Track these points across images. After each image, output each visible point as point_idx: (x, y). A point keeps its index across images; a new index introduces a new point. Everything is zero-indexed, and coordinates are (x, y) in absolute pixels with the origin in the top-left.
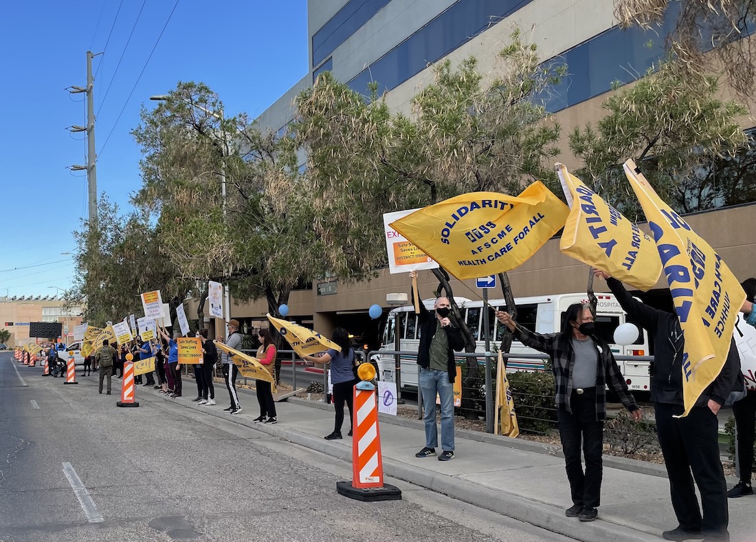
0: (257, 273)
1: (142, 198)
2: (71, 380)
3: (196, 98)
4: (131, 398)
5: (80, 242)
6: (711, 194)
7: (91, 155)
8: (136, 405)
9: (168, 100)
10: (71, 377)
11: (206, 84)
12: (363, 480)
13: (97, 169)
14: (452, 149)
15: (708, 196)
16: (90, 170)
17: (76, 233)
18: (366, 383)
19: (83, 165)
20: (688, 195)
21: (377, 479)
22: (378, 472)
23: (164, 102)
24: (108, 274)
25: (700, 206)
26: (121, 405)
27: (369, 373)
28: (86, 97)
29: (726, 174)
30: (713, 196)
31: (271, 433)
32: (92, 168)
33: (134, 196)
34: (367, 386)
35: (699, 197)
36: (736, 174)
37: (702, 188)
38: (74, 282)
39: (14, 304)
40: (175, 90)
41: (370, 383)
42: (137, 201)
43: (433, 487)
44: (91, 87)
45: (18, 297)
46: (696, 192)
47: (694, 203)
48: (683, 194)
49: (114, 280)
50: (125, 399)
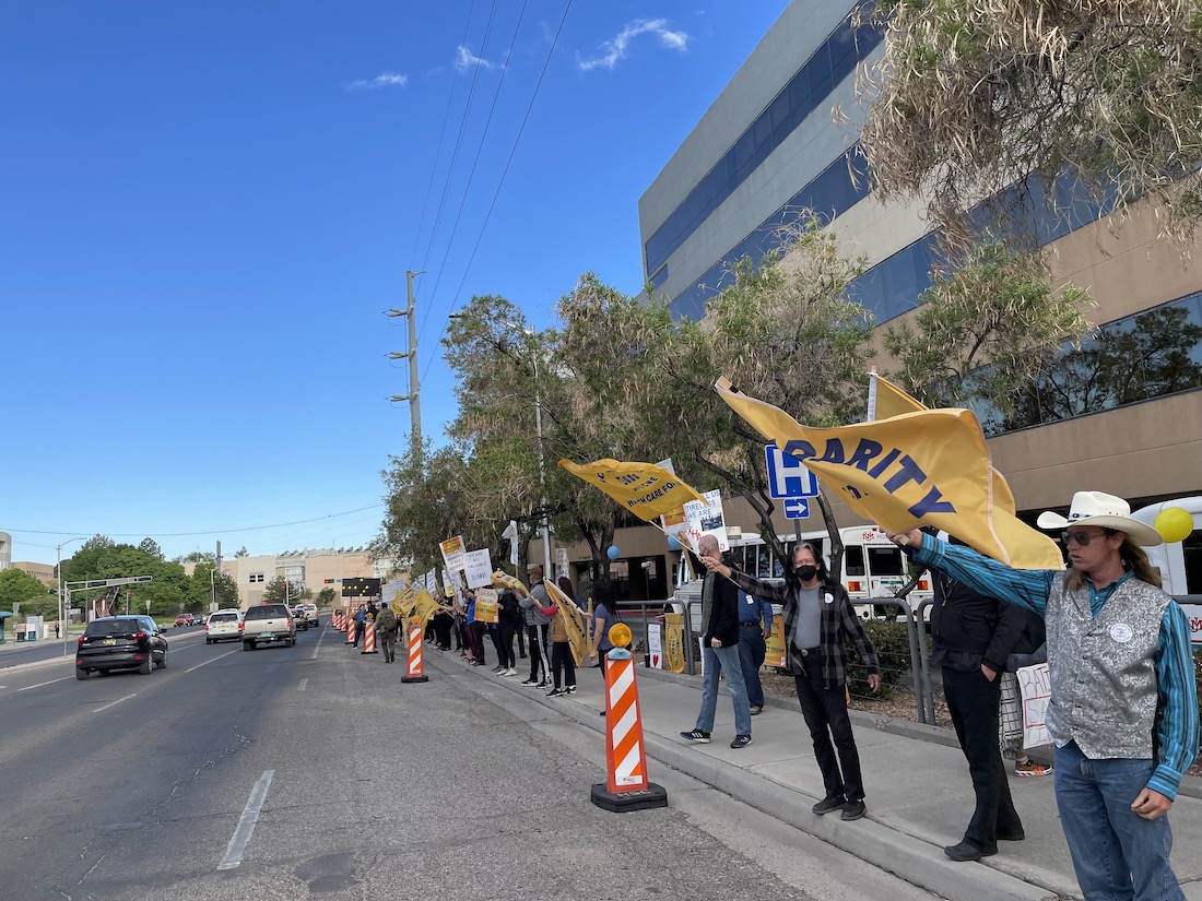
0: (565, 510)
1: (459, 429)
2: (370, 649)
3: (494, 313)
4: (419, 671)
5: (388, 482)
6: (1099, 396)
7: (414, 384)
8: (426, 679)
9: (463, 316)
10: (369, 645)
11: (504, 298)
12: (619, 782)
13: (421, 399)
14: (737, 356)
15: (1097, 398)
16: (413, 400)
17: (384, 472)
18: (620, 650)
19: (404, 396)
20: (1072, 399)
21: (638, 780)
22: (641, 769)
23: (459, 319)
24: (412, 519)
25: (1086, 410)
26: (406, 681)
27: (623, 636)
28: (407, 321)
29: (1116, 372)
30: (1102, 398)
31: (563, 711)
32: (415, 398)
33: (448, 426)
34: (621, 654)
35: (1086, 400)
36: (1127, 373)
37: (1087, 391)
38: (381, 530)
39: (341, 557)
40: (470, 305)
41: (624, 650)
42: (453, 433)
43: (718, 785)
44: (412, 309)
45: (346, 549)
46: (1082, 394)
47: (1081, 406)
48: (1067, 398)
49: (420, 525)
50: (411, 672)
